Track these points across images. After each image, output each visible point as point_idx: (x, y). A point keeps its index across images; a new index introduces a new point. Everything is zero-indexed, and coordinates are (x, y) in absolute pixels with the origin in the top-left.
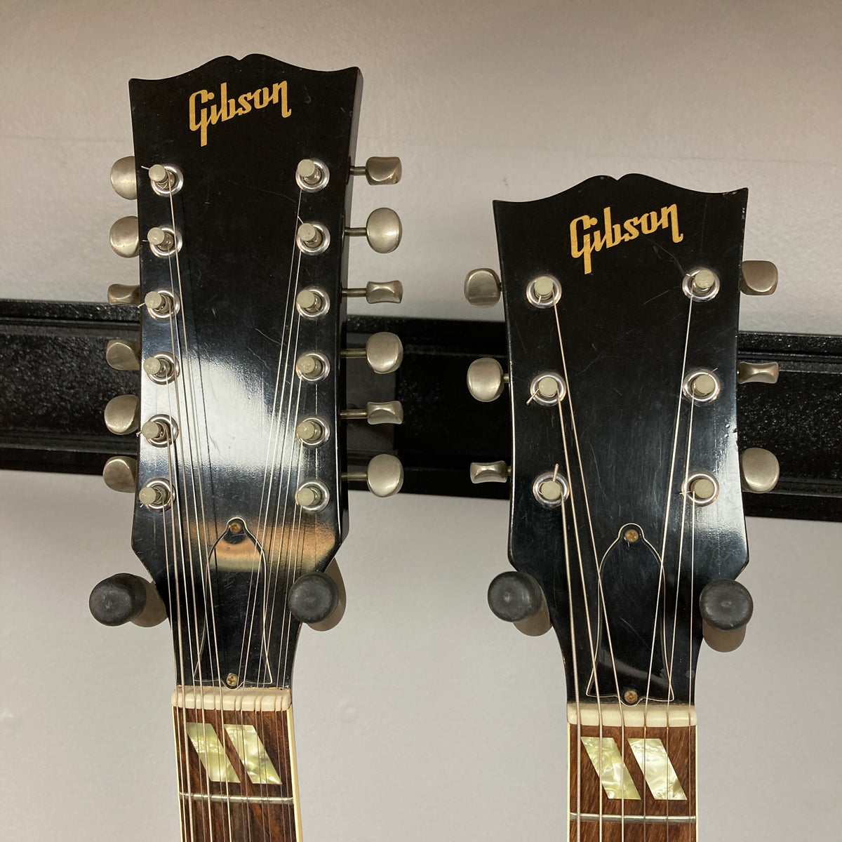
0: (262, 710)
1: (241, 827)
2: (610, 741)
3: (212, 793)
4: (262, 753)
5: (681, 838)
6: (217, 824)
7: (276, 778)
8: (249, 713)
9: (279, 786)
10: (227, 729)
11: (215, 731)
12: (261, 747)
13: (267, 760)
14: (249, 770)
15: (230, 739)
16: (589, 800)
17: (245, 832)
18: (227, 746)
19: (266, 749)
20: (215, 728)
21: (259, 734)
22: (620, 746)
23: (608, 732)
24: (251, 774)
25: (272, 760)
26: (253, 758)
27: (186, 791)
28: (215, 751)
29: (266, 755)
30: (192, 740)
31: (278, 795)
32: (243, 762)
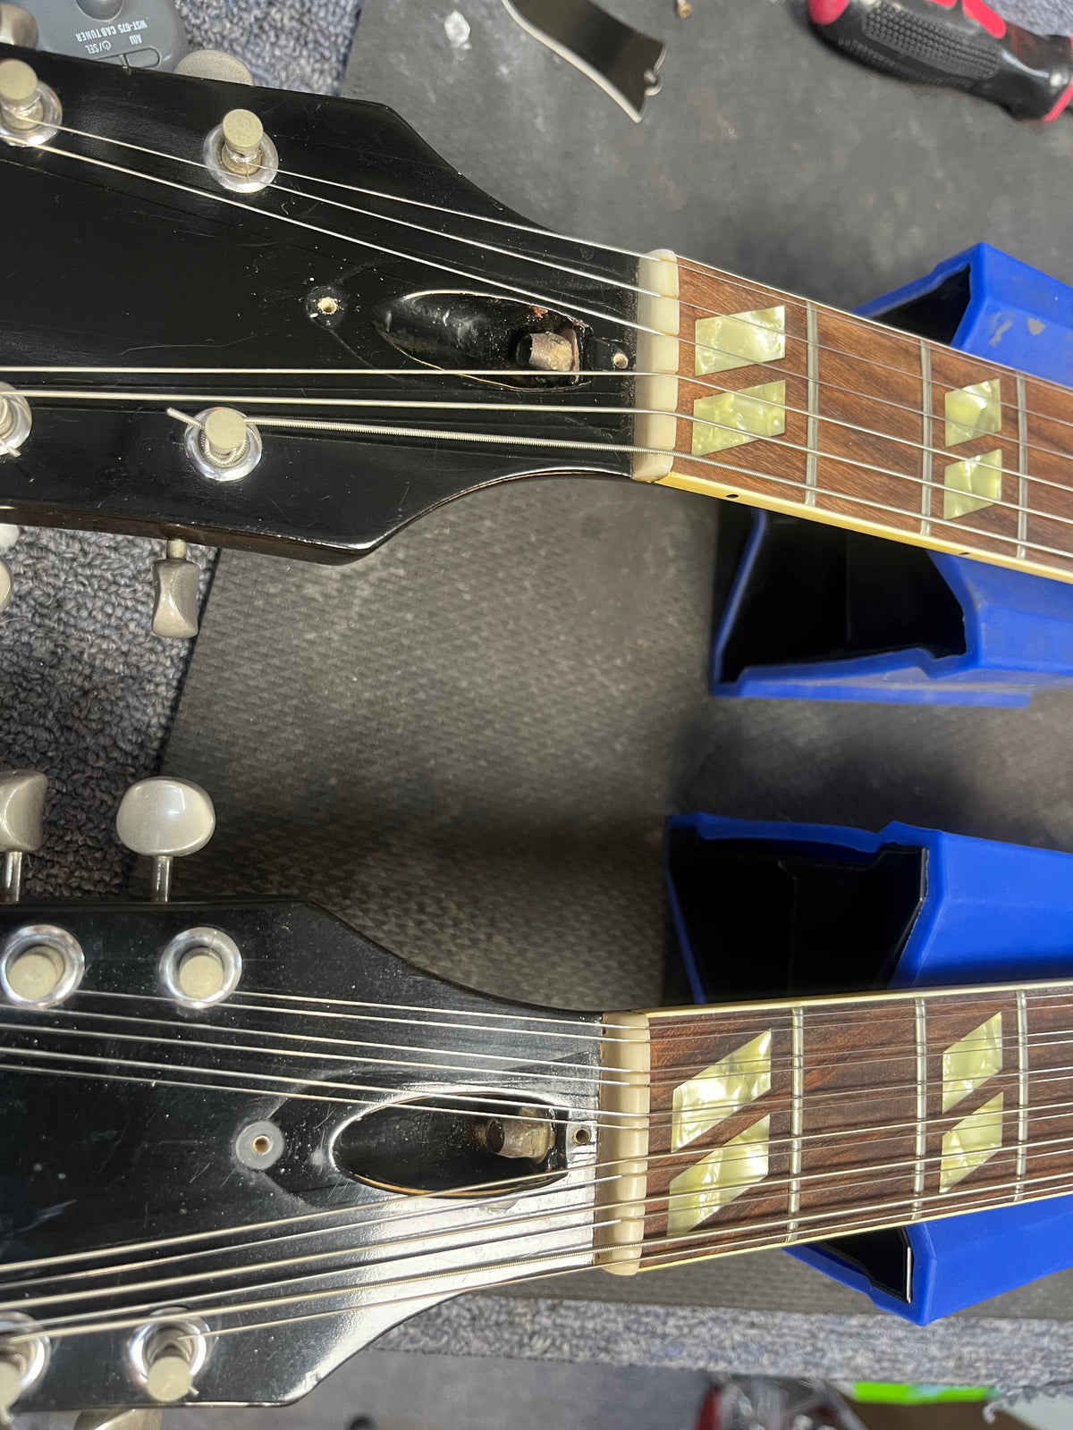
0: (649, 1070)
1: (840, 1111)
2: (700, 405)
3: (787, 1173)
4: (721, 1071)
5: (837, 334)
6: (836, 1160)
7: (762, 1040)
8: (653, 1099)
9: (774, 1036)
10: (680, 1145)
11: (683, 1170)
12: (712, 1070)
13: (732, 1059)
14: (748, 1097)
15: (697, 1139)
16: (787, 467)
17: (847, 1104)
18: (708, 1145)
19: (714, 1061)
20: (678, 1173)
21: (689, 1077)
22: (707, 392)
23: (685, 405)
24: (755, 1093)
25: (732, 1050)
26: (730, 1089)
27: (784, 1229)
28: (717, 1168)
29: (723, 1061)
30: (699, 1221)
31: (789, 1038)
32: (736, 1109)
